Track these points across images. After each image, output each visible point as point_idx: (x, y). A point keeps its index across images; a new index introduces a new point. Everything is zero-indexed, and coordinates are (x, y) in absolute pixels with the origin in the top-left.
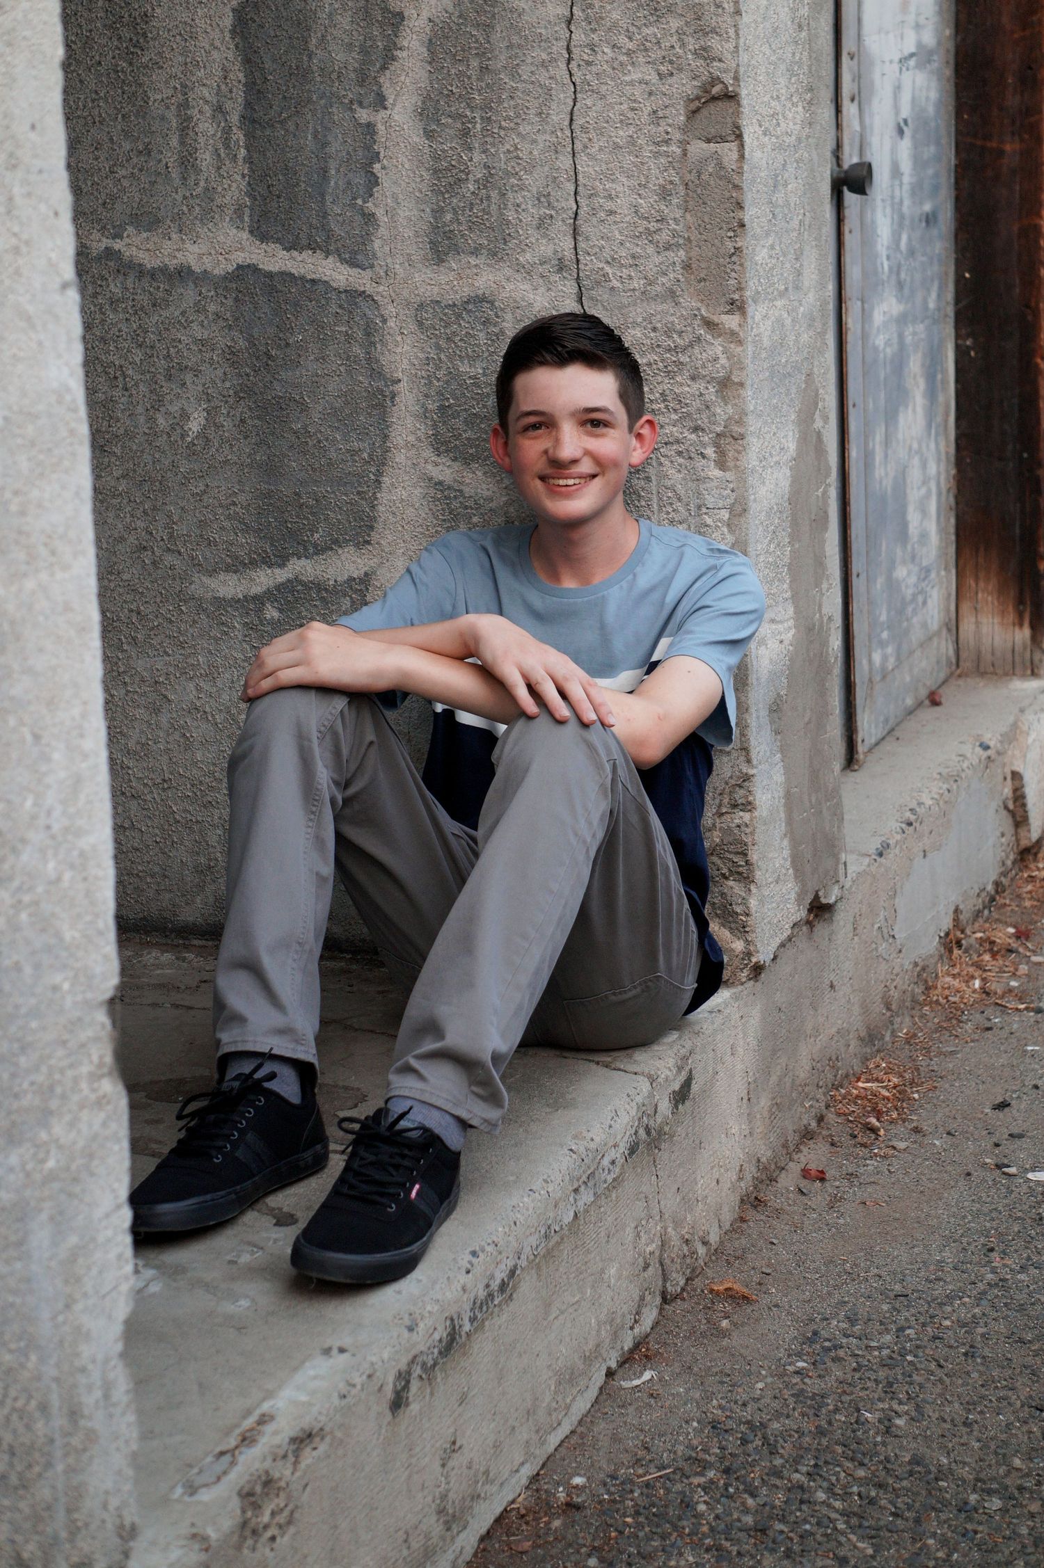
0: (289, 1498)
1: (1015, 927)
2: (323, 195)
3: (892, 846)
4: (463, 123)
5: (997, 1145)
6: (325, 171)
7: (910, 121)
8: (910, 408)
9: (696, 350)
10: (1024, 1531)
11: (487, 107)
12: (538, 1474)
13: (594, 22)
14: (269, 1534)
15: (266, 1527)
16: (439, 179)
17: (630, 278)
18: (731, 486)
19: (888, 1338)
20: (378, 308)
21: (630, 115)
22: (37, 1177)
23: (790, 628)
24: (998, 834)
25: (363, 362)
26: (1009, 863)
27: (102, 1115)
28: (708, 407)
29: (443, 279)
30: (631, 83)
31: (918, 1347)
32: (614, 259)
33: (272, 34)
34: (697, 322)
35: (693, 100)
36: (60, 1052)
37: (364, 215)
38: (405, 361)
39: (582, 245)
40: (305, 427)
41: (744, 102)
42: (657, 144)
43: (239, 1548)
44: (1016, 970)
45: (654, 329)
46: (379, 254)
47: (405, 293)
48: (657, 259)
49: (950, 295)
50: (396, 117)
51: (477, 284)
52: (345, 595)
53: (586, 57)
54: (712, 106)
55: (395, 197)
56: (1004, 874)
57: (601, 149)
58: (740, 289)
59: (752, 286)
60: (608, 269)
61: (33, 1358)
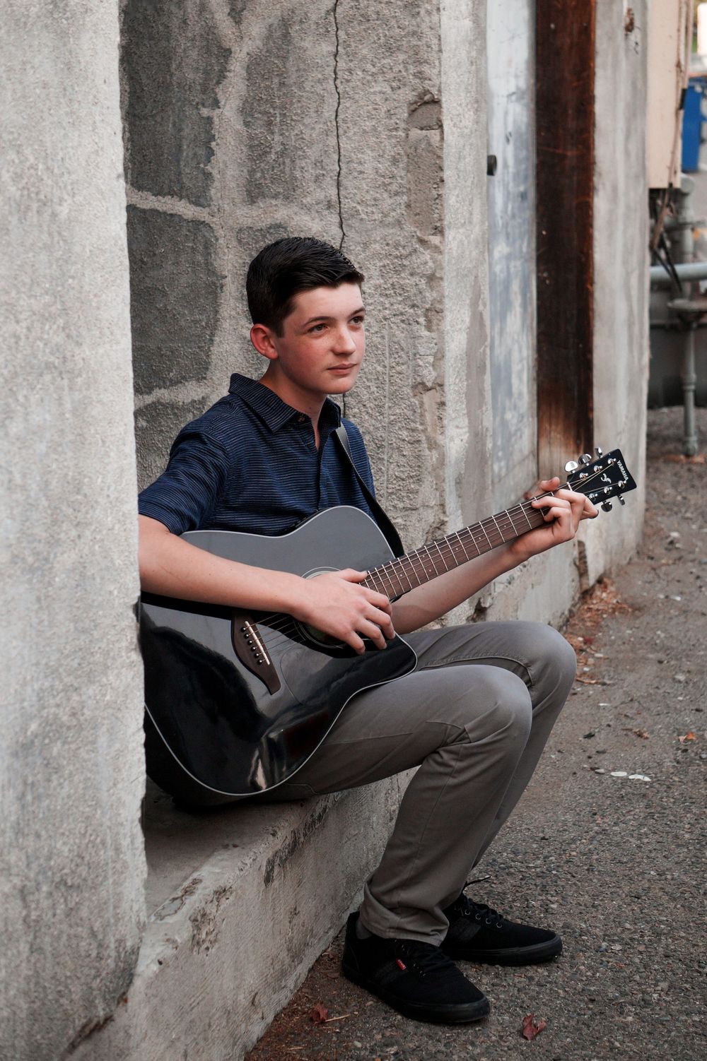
0: (215, 925)
1: (583, 637)
2: (178, 161)
3: (516, 578)
4: (268, 117)
5: (590, 757)
6: (180, 147)
7: (513, 134)
8: (513, 313)
9: (414, 257)
10: (637, 960)
11: (283, 107)
12: (337, 937)
13: (351, 56)
14: (205, 946)
15: (204, 941)
16: (252, 151)
17: (373, 213)
18: (435, 341)
19: (539, 862)
20: (213, 232)
21: (373, 112)
22: (102, 704)
23: (466, 432)
24: (571, 579)
25: (203, 265)
26: (576, 599)
27: (132, 673)
28: (420, 292)
29: (255, 213)
30: (374, 93)
31: (558, 866)
32: (362, 201)
33: (147, 61)
34: (414, 240)
35: (412, 104)
36: (113, 632)
37: (204, 174)
38: (230, 264)
39: (342, 192)
40: (165, 306)
41: (444, 105)
42: (390, 130)
43: (192, 950)
44: (587, 661)
45: (388, 244)
46: (214, 198)
47: (231, 222)
48: (390, 201)
49: (534, 245)
50: (226, 113)
51: (276, 217)
52: (189, 411)
53: (346, 77)
54: (424, 108)
55: (225, 163)
56: (574, 605)
57: (355, 134)
58: (440, 220)
59: (448, 218)
60: (359, 207)
61: (99, 812)
